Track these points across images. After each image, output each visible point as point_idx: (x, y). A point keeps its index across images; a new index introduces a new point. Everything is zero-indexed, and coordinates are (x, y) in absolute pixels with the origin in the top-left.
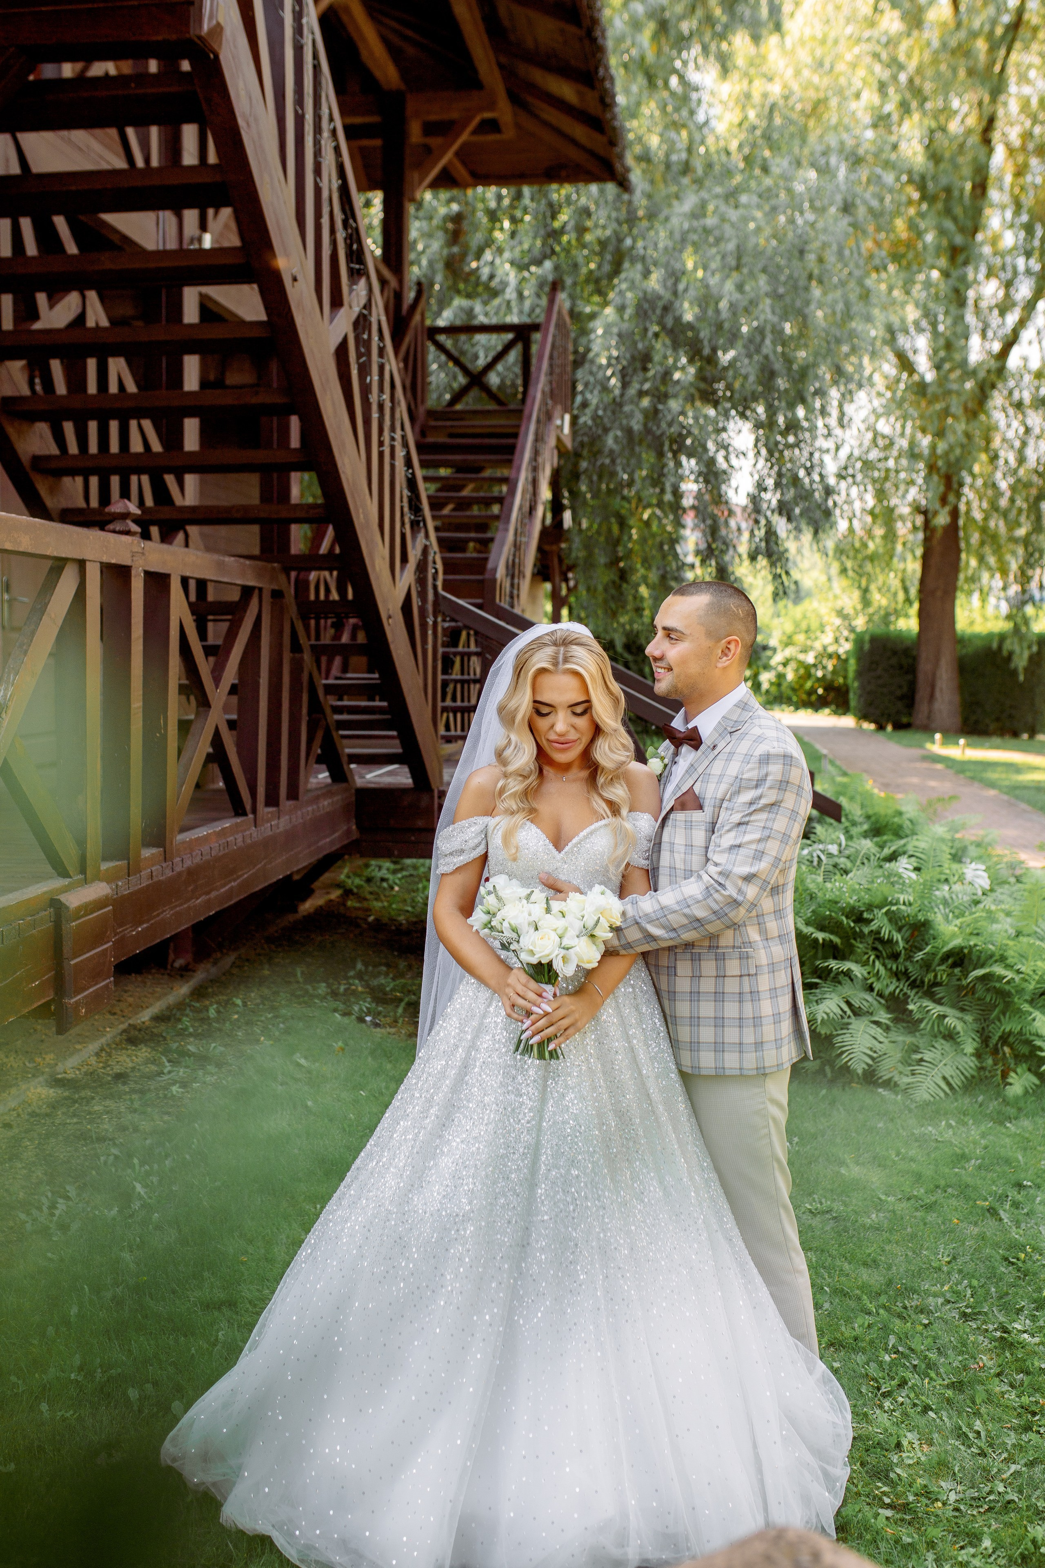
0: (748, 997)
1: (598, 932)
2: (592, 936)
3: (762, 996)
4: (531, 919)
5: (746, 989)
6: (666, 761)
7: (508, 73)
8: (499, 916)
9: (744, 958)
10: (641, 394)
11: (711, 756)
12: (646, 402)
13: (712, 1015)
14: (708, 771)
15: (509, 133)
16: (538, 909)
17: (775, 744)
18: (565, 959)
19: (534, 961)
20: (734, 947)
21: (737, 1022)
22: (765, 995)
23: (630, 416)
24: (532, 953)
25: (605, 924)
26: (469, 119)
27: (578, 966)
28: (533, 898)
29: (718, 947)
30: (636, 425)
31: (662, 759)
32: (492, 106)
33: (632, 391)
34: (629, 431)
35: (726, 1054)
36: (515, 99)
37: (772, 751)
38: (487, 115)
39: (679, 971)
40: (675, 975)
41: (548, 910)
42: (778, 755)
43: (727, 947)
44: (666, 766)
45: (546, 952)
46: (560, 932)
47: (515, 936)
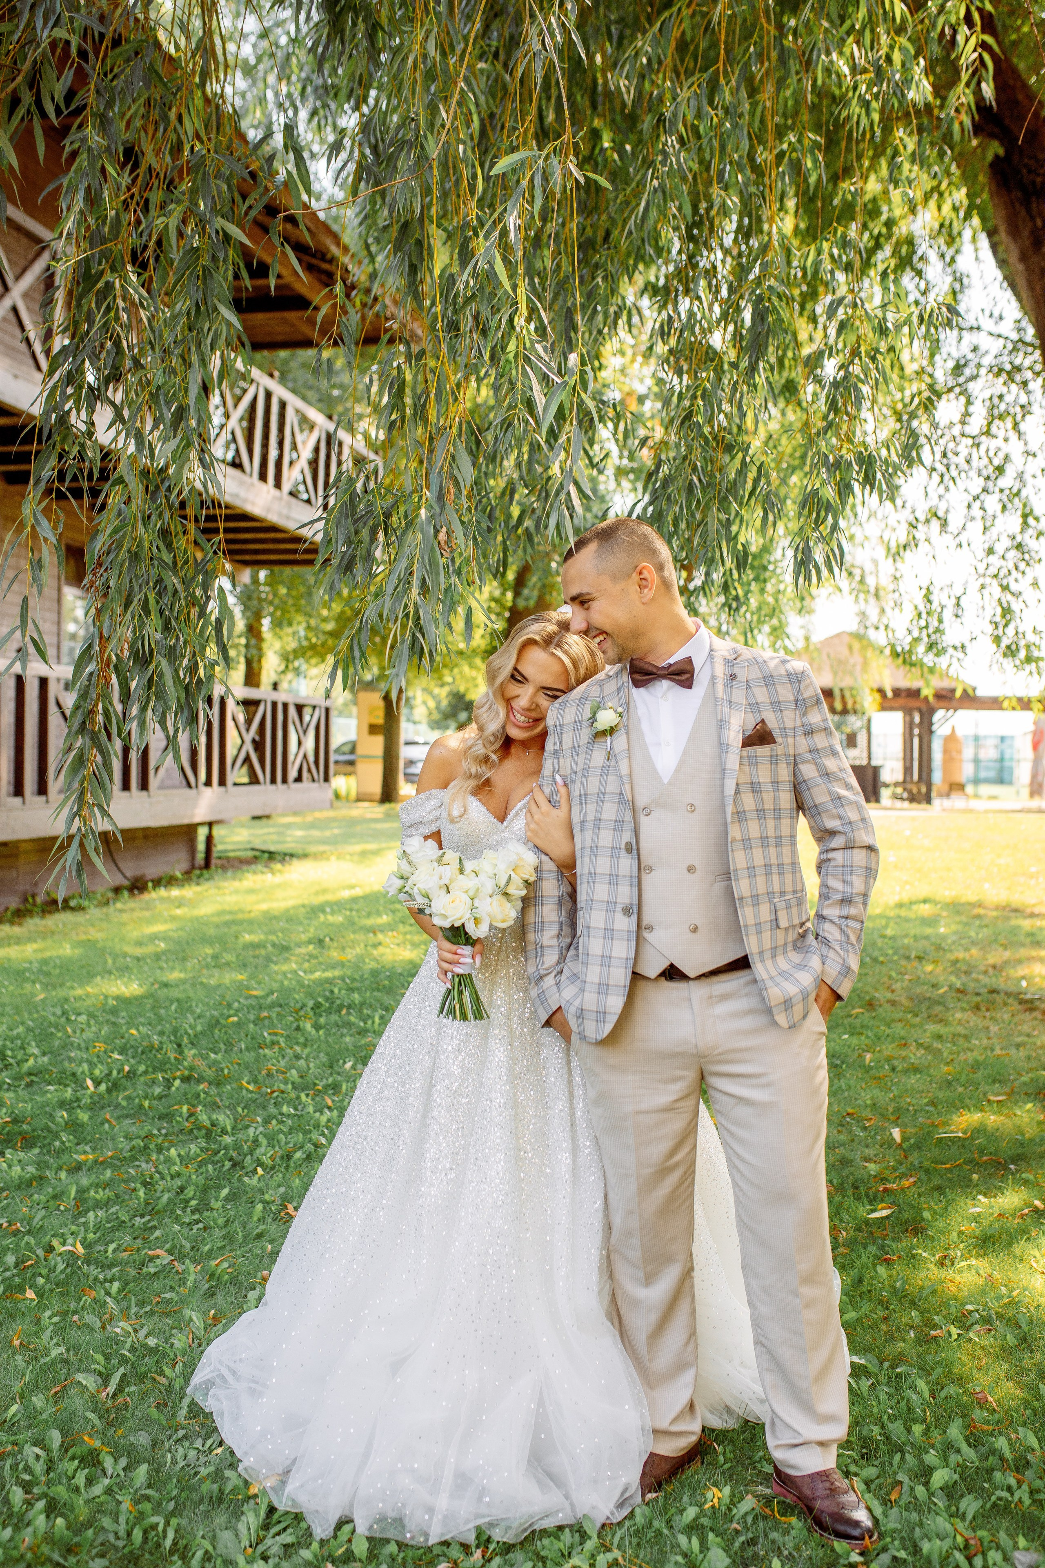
1: (511, 890)
2: (506, 894)
4: (442, 882)
8: (410, 882)
16: (449, 872)
18: (477, 921)
19: (447, 924)
24: (445, 917)
25: (517, 881)
27: (491, 925)
28: (445, 859)
41: (461, 870)
45: (458, 916)
46: (471, 893)
47: (426, 901)
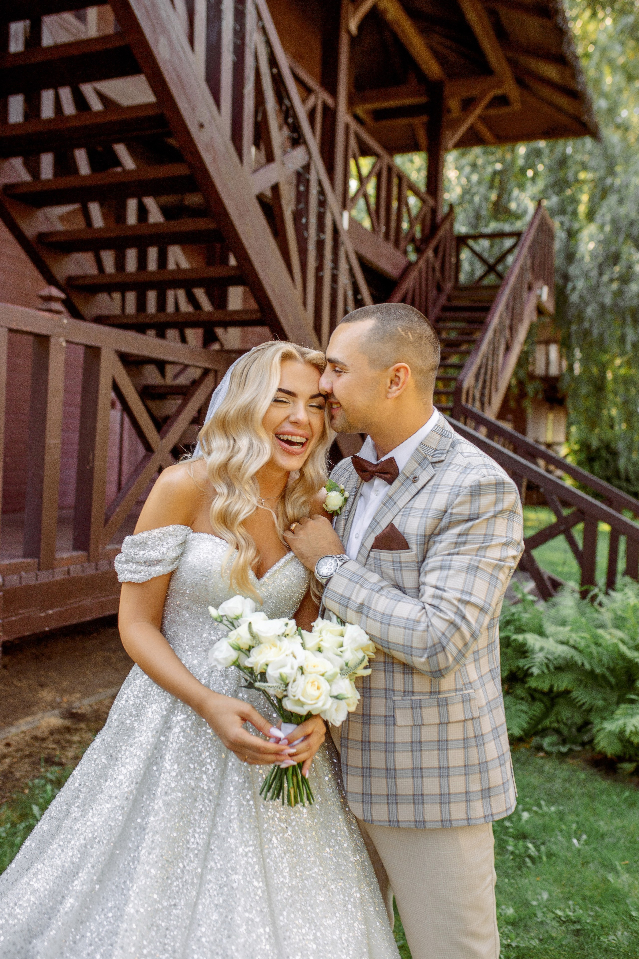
0: (473, 742)
3: (487, 739)
5: (471, 734)
6: (347, 495)
7: (513, 63)
9: (466, 700)
10: (611, 280)
11: (414, 489)
12: (615, 286)
13: (436, 765)
14: (410, 505)
15: (516, 106)
17: (485, 471)
20: (456, 690)
21: (462, 771)
22: (489, 738)
23: (603, 295)
26: (483, 97)
29: (439, 692)
30: (608, 301)
31: (342, 492)
32: (500, 85)
33: (605, 278)
34: (602, 306)
35: (452, 805)
36: (520, 82)
37: (483, 480)
38: (498, 92)
39: (400, 721)
40: (394, 724)
42: (490, 485)
43: (449, 691)
44: (346, 500)
